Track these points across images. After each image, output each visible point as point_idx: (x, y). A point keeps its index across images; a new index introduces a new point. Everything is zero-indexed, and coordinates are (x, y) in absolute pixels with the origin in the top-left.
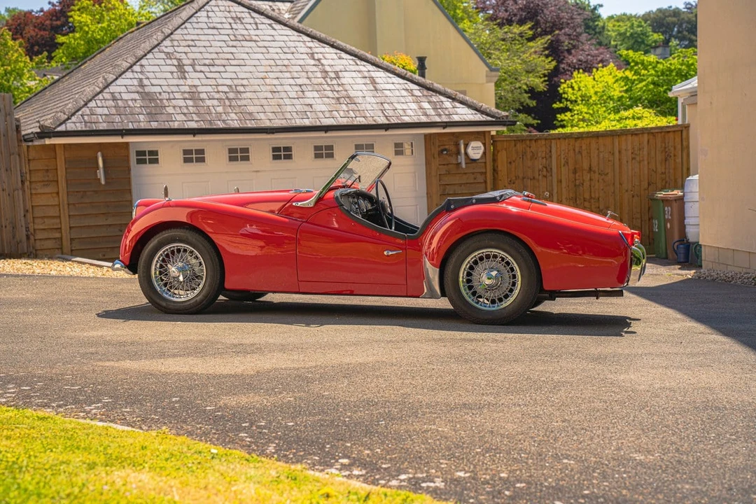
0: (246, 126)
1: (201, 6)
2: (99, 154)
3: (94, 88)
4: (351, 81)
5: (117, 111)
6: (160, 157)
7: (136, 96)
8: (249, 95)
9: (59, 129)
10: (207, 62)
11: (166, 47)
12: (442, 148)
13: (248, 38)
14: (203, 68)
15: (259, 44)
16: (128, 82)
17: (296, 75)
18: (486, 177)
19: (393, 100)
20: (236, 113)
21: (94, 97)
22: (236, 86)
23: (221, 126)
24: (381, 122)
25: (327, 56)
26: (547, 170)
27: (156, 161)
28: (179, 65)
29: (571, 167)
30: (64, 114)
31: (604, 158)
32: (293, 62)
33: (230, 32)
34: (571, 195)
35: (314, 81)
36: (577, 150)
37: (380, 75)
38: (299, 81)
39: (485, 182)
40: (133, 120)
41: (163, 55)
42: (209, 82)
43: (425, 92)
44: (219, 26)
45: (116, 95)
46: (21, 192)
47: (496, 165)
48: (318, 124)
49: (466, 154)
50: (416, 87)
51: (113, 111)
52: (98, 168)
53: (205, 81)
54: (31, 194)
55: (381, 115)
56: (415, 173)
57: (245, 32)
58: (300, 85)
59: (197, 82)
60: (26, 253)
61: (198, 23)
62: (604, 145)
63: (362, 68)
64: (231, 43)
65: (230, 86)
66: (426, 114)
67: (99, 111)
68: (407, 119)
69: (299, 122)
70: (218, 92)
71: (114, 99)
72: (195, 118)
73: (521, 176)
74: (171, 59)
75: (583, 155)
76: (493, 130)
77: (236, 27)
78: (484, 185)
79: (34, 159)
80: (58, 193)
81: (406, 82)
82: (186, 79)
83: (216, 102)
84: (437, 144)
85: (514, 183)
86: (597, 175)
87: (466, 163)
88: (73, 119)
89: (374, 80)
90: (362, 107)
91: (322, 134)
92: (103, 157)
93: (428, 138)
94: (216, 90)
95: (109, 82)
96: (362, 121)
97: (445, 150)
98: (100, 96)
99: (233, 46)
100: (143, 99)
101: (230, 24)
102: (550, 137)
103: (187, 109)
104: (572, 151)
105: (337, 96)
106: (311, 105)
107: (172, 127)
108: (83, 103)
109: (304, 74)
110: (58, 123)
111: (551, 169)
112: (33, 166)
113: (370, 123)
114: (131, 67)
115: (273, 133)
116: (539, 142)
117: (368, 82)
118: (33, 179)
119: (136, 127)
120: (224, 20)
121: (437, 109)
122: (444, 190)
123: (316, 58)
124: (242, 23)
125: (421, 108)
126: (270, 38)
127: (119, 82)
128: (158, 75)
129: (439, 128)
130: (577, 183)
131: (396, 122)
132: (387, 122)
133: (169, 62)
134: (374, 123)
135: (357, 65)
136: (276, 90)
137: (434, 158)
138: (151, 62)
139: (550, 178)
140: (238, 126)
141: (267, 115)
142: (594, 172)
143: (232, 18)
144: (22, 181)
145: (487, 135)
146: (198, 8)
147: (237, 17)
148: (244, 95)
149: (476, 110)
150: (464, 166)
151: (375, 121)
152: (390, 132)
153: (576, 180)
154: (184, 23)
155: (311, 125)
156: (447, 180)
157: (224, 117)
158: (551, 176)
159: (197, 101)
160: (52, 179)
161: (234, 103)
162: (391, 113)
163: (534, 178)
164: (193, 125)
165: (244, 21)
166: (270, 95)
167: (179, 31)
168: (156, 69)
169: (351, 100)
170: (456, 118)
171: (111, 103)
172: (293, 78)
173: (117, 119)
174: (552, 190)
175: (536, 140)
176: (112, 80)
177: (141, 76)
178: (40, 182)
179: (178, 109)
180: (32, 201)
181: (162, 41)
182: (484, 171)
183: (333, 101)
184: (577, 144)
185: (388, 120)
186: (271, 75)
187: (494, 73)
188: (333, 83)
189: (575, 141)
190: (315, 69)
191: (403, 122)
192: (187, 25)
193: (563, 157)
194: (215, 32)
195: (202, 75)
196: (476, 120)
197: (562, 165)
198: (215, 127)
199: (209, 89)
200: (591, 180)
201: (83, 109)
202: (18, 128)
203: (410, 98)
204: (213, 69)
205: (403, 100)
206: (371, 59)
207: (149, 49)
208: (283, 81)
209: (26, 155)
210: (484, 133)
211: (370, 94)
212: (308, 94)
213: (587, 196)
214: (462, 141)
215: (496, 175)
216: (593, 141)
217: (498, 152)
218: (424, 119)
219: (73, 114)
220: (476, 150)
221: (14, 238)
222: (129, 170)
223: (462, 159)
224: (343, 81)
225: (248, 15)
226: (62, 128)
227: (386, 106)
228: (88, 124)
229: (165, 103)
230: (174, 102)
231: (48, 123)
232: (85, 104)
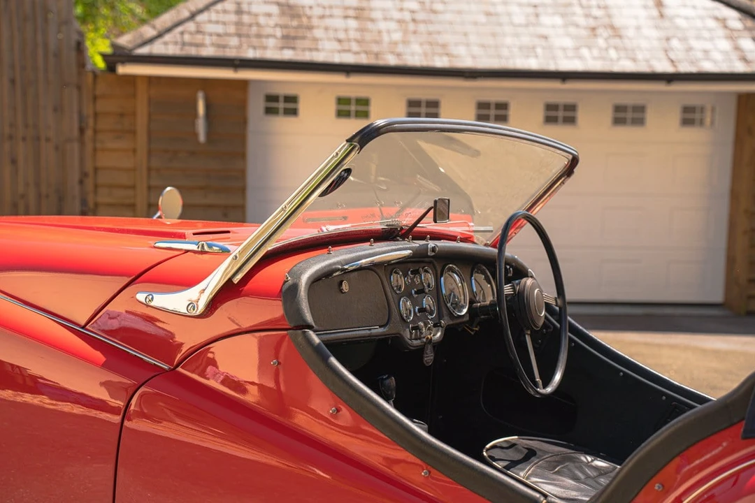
0: (431, 64)
2: (200, 94)
5: (237, 29)
6: (302, 106)
7: (274, 9)
8: (448, 17)
9: (139, 51)
19: (690, 34)
20: (421, 44)
21: (208, 7)
23: (392, 63)
24: (661, 70)
27: (294, 112)
40: (256, 46)
43: (749, 23)
46: (76, 146)
48: (553, 68)
50: (736, 14)
51: (232, 29)
52: (195, 115)
54: (95, 150)
55: (663, 57)
56: (712, 157)
66: (744, 59)
67: (210, 28)
68: (708, 67)
69: (520, 63)
70: (401, 10)
71: (239, 12)
72: (355, 47)
79: (103, 96)
80: (134, 151)
81: (716, 5)
83: (393, 26)
88: (167, 37)
90: (633, 43)
91: (556, 85)
92: (207, 100)
93: (743, 99)
96: (627, 66)
100: (283, 14)
103: (347, 33)
105: (593, 24)
106: (545, 37)
107: (314, 60)
108: (186, 14)
110: (139, 41)
112: (102, 106)
113: (641, 70)
118: (99, 127)
119: (258, 57)
125: (737, 48)
131: (688, 70)
132: (672, 69)
134: (648, 71)
140: (419, 64)
141: (471, 50)
144: (80, 128)
148: (441, 17)
151: (650, 67)
152: (674, 87)
155: (539, 69)
157: (400, 48)
159: (365, 22)
160: (127, 128)
161: (422, 27)
162: (681, 55)
164: (349, 59)
166: (482, 19)
169: (616, 32)
171: (233, 18)
173: (234, 41)
178: (110, 131)
179: (331, 34)
180: (95, 160)
183: (585, 32)
185: (675, 66)
191: (701, 71)
198: (381, 63)
201: (186, 24)
202: (80, 48)
203: (721, 32)
205: (706, 34)
211: (650, 22)
212: (546, 20)
218: (740, 68)
219: (169, 30)
222: (244, 122)
226: (144, 51)
227: (675, 43)
228: (187, 48)
229: (315, 22)
230: (328, 22)
231: (124, 40)
232: (193, 16)
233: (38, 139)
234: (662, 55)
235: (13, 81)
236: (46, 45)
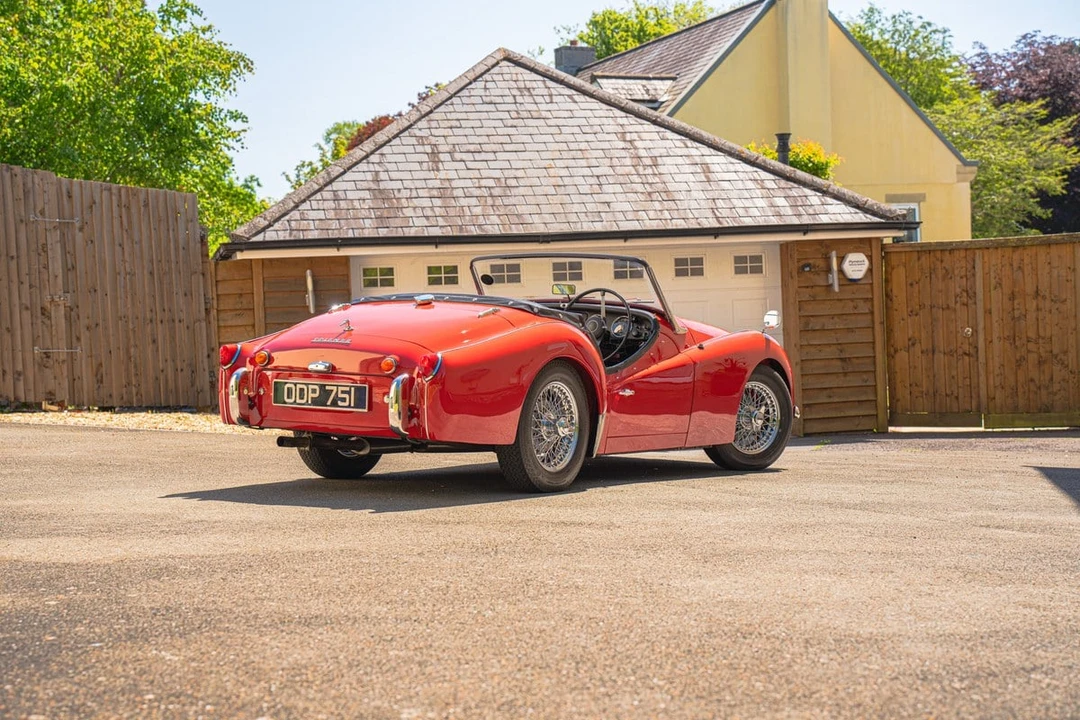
0: (509, 232)
1: (478, 74)
2: (308, 272)
3: (312, 186)
4: (674, 169)
5: (336, 215)
6: (396, 277)
7: (366, 195)
8: (522, 191)
9: (254, 239)
10: (472, 148)
11: (420, 129)
12: (804, 262)
13: (535, 114)
14: (464, 156)
15: (549, 122)
16: (360, 176)
17: (594, 162)
18: (873, 306)
19: (734, 194)
20: (499, 215)
21: (309, 197)
22: (506, 178)
23: (475, 234)
24: (709, 226)
25: (644, 136)
26: (968, 294)
27: (390, 283)
28: (433, 153)
29: (1007, 291)
30: (265, 219)
31: (1059, 276)
32: (593, 145)
33: (513, 107)
34: (1007, 333)
35: (620, 170)
36: (1015, 265)
37: (718, 161)
38: (596, 171)
39: (872, 313)
40: (354, 227)
41: (413, 141)
42: (471, 174)
43: (783, 183)
44: (499, 100)
45: (340, 193)
46: (204, 324)
47: (889, 289)
48: (615, 229)
49: (841, 271)
50: (772, 177)
51: (331, 214)
52: (306, 291)
53: (463, 174)
54: (219, 327)
55: (711, 215)
56: (765, 299)
57: (534, 107)
58: (598, 177)
59: (452, 175)
60: (209, 406)
61: (470, 96)
62: (1059, 257)
63: (694, 152)
64: (510, 122)
65: (499, 179)
66: (778, 214)
67: (312, 215)
68: (748, 222)
69: (587, 227)
70: (480, 187)
71: (336, 199)
72: (441, 222)
73: (928, 303)
74: (423, 145)
75: (1026, 273)
76: (888, 237)
77: (522, 101)
78: (869, 317)
79: (224, 280)
80: (253, 326)
81: (755, 169)
82: (438, 170)
83: (474, 201)
84: (796, 256)
85: (916, 315)
86: (1048, 304)
87: (840, 285)
88: (277, 226)
89: (708, 168)
90: (685, 205)
91: (620, 243)
92: (313, 277)
93: (784, 246)
94: (477, 185)
95: (333, 177)
96: (681, 224)
97: (808, 265)
98: (318, 196)
99: (511, 127)
100: (375, 198)
101: (514, 96)
102: (974, 247)
103: (433, 210)
104: (1008, 267)
105: (649, 190)
106: (608, 203)
107: (407, 235)
108: (292, 205)
109: (607, 162)
110: (255, 232)
111: (975, 293)
112: (223, 289)
113: (691, 227)
114: (367, 157)
115: (548, 242)
116: (956, 253)
117: (699, 171)
118: (222, 307)
119: (357, 235)
120: (507, 92)
121: (797, 206)
122: (807, 324)
123: (628, 139)
124: (531, 95)
125: (772, 205)
126: (568, 114)
127: (349, 176)
128: (401, 167)
129: (799, 234)
130: (1017, 313)
131: (731, 225)
132: (718, 225)
133: (420, 149)
134: (698, 227)
135: (687, 147)
136: (561, 183)
137: (792, 277)
138: (396, 149)
139: (974, 306)
140: (498, 233)
141: (543, 218)
142: (1044, 297)
143: (518, 88)
144: (206, 309)
145: (874, 243)
146: (474, 77)
147: (525, 88)
148: (514, 191)
149: (857, 207)
150: (836, 289)
151: (699, 224)
152: (722, 240)
153: (1013, 309)
154: (450, 98)
155: (604, 230)
156: (810, 309)
157: (481, 220)
158: (975, 303)
159: (448, 200)
160: (246, 307)
161: (499, 202)
162: (725, 213)
163: (948, 308)
164: (436, 232)
165: (534, 93)
166: (552, 191)
167: (442, 108)
168: (401, 158)
169: (669, 196)
170: (825, 219)
171: (332, 204)
172: (589, 167)
173: (334, 224)
174: (977, 325)
175: (951, 251)
176: (337, 174)
177: (377, 168)
178: (231, 310)
179: (419, 212)
180: (219, 338)
181: (415, 122)
182: (870, 296)
183: (642, 197)
184: (1016, 256)
185: (720, 222)
186: (559, 163)
187: (968, 169)
188: (646, 172)
189: (1013, 251)
190: (623, 153)
191: (741, 224)
192: (454, 100)
193: (992, 274)
194: (491, 107)
195: (461, 165)
196: (855, 221)
197: (992, 288)
198: (466, 234)
199: (469, 183)
200: (1038, 309)
201: (291, 214)
202: (204, 239)
203: (759, 193)
204: (478, 156)
205: (746, 194)
206: (709, 139)
207: (396, 132)
208: (574, 171)
209: (213, 274)
210: (870, 240)
211: (700, 186)
212: (607, 188)
213: (1032, 335)
214: (834, 253)
215: (889, 302)
216: (1042, 251)
217: (893, 269)
218: (774, 221)
219: (277, 220)
220: (856, 266)
221: (192, 385)
223: (834, 279)
224: (662, 169)
225: (541, 84)
226: (259, 238)
227: (720, 203)
228: (294, 233)
229: (404, 202)
230: (416, 202)
231: (240, 231)
232: (296, 206)
233: (173, 321)
234: (709, 214)
235: (151, 273)
236: (176, 241)
